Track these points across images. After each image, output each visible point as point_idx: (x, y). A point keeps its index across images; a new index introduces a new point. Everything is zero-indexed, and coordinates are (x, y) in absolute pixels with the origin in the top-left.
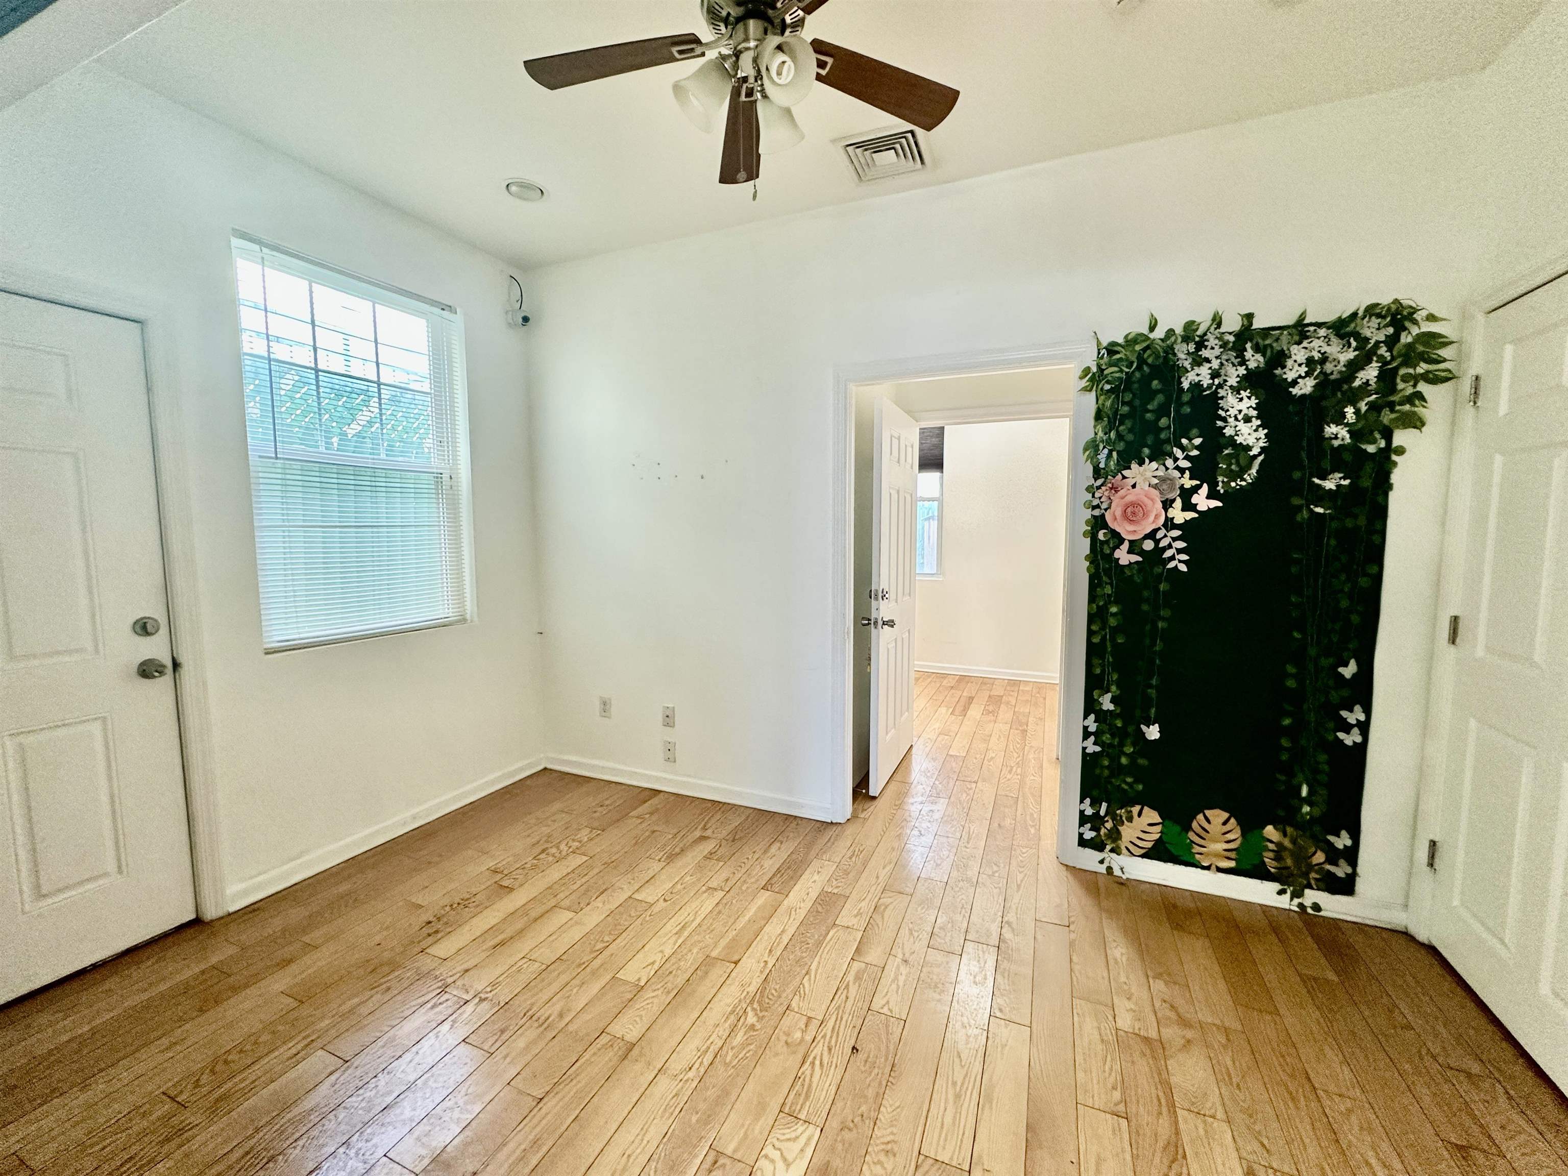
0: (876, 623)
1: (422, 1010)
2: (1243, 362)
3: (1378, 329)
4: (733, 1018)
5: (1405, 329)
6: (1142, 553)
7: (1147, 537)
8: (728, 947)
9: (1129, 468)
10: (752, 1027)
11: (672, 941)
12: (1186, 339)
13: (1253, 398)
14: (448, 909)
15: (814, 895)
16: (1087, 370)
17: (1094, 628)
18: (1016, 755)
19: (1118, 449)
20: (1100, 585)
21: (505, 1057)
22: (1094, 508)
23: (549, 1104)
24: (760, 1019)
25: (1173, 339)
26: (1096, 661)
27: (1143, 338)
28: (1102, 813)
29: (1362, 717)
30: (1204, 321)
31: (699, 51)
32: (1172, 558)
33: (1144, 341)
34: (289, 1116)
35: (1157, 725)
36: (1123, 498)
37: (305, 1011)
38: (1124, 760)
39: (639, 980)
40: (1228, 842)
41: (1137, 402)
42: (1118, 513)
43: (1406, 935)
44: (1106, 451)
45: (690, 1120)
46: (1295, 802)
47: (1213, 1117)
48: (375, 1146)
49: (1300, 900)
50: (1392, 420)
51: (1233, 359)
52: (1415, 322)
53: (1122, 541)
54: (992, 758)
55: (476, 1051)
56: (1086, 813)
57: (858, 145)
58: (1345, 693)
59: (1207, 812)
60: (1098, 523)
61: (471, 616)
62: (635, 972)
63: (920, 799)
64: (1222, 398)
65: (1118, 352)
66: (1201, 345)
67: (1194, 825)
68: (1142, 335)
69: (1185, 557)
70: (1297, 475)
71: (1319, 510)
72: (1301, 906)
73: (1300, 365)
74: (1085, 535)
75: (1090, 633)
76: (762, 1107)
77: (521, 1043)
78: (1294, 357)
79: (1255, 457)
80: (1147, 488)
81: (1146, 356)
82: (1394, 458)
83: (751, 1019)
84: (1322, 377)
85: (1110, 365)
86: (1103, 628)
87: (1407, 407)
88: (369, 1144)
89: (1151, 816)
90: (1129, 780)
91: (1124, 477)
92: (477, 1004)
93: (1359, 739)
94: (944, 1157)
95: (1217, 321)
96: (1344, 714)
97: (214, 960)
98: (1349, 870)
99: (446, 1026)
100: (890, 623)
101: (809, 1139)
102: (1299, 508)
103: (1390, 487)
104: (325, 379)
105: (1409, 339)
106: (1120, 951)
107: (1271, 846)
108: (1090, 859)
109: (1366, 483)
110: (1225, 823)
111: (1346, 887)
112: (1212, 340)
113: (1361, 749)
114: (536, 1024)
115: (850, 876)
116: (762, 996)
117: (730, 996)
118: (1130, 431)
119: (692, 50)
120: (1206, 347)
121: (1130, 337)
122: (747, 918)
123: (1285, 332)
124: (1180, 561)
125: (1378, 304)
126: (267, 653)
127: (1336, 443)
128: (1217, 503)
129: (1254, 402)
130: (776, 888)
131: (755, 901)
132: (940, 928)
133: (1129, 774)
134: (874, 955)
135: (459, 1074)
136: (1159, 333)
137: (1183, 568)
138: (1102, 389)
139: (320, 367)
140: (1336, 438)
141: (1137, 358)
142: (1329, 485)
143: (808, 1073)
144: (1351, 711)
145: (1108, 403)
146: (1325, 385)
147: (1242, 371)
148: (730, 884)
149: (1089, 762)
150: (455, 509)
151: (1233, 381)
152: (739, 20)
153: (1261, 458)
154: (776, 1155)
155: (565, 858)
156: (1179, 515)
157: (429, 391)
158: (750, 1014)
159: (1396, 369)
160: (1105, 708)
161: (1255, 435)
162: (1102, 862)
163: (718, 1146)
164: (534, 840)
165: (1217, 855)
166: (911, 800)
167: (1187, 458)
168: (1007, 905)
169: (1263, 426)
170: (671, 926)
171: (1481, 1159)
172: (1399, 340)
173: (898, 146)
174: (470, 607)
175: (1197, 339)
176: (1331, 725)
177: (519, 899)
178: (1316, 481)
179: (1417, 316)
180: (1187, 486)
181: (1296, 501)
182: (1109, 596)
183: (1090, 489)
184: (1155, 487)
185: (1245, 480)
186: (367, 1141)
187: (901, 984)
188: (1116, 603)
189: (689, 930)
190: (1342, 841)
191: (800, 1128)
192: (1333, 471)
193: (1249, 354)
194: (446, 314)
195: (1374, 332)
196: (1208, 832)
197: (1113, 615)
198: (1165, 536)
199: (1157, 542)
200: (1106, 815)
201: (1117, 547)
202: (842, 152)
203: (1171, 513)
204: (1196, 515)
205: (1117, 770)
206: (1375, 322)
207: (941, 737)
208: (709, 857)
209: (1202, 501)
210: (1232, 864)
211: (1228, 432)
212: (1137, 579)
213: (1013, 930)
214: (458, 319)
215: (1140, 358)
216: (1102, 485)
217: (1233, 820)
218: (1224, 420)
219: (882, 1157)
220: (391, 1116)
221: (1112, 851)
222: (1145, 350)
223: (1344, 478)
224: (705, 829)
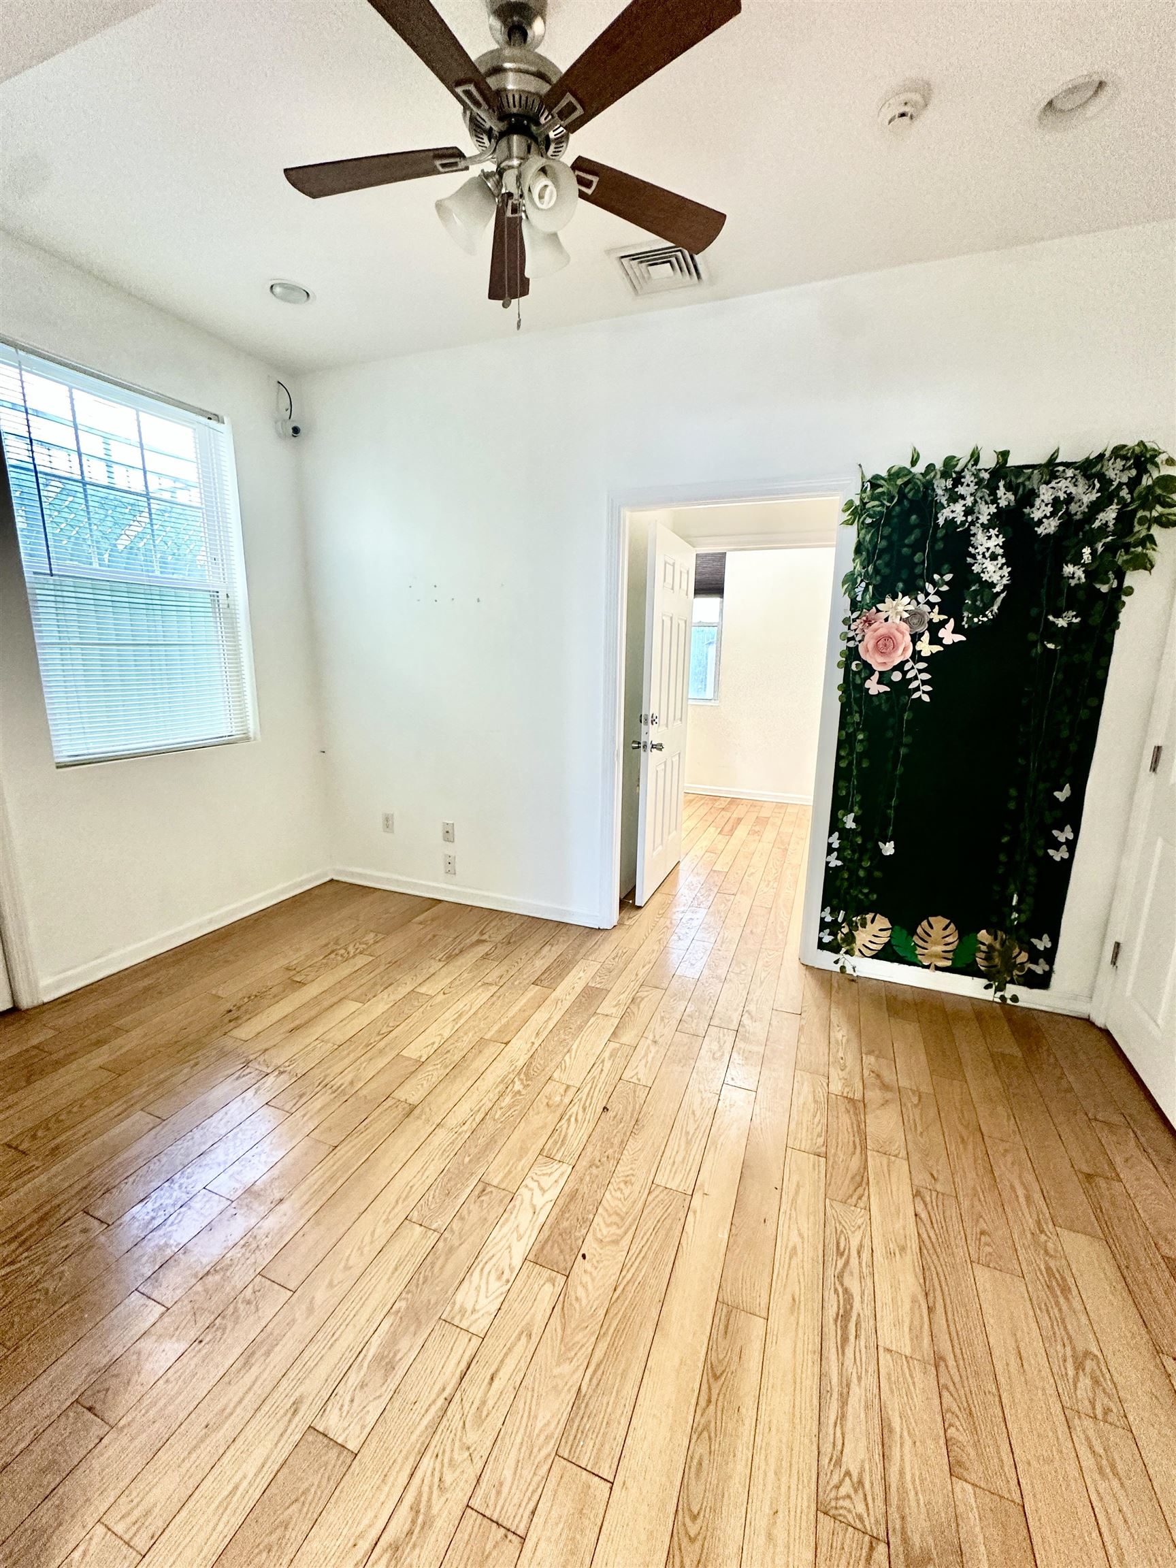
0: (645, 746)
1: (229, 1080)
2: (995, 501)
3: (1122, 471)
4: (502, 1087)
5: (1147, 471)
6: (890, 683)
7: (895, 668)
8: (499, 1031)
9: (884, 602)
10: (519, 1092)
11: (450, 1026)
12: (945, 475)
13: (1001, 536)
14: (246, 1000)
15: (579, 989)
16: (850, 503)
17: (843, 753)
18: (774, 871)
19: (874, 582)
20: (851, 713)
21: (304, 1116)
22: (849, 639)
23: (342, 1152)
24: (526, 1086)
25: (932, 474)
26: (842, 784)
27: (906, 472)
28: (840, 920)
29: (1071, 837)
30: (963, 455)
31: (462, 164)
32: (917, 689)
33: (906, 475)
34: (118, 1160)
35: (892, 842)
36: (875, 630)
37: (123, 1081)
38: (862, 873)
39: (421, 1057)
40: (946, 945)
41: (895, 537)
42: (871, 646)
43: (1088, 1022)
44: (863, 584)
45: (463, 1161)
46: (1006, 910)
47: (896, 1156)
48: (196, 1181)
49: (1002, 993)
50: (1125, 562)
51: (987, 497)
52: (1157, 466)
53: (872, 672)
54: (752, 874)
55: (278, 1112)
56: (826, 920)
57: (633, 257)
58: (1058, 814)
59: (930, 919)
60: (852, 654)
61: (255, 733)
62: (415, 1051)
63: (682, 909)
64: (974, 535)
65: (882, 486)
66: (958, 482)
67: (919, 930)
68: (902, 469)
69: (928, 688)
70: (1034, 612)
71: (1051, 646)
72: (1003, 998)
73: (1046, 505)
74: (839, 665)
75: (839, 758)
76: (523, 1151)
77: (318, 1104)
78: (1042, 497)
79: (998, 594)
80: (898, 621)
81: (907, 490)
82: (1124, 598)
83: (518, 1086)
84: (1066, 517)
85: (873, 498)
86: (850, 753)
87: (1139, 549)
88: (190, 1180)
89: (882, 922)
90: (866, 891)
91: (878, 611)
92: (277, 1076)
93: (1066, 856)
94: (673, 1185)
95: (975, 457)
96: (1055, 833)
97: (35, 1042)
98: (1047, 968)
99: (250, 1093)
100: (659, 747)
101: (562, 1174)
102: (1034, 644)
103: (1118, 625)
104: (93, 493)
105: (1150, 482)
106: (841, 1033)
107: (983, 948)
108: (827, 960)
109: (1096, 620)
110: (945, 929)
111: (1042, 982)
112: (968, 477)
113: (1067, 864)
114: (330, 1091)
115: (613, 973)
116: (528, 1070)
117: (500, 1069)
118: (887, 565)
119: (455, 164)
120: (962, 484)
121: (893, 471)
122: (518, 1008)
123: (1036, 472)
124: (924, 692)
125: (1125, 446)
126: (58, 767)
127: (1073, 583)
128: (960, 638)
129: (1001, 540)
130: (546, 983)
131: (526, 993)
132: (689, 1016)
133: (866, 886)
134: (627, 1037)
135: (264, 1129)
136: (919, 469)
137: (926, 698)
138: (863, 523)
139: (87, 479)
140: (1073, 578)
141: (899, 493)
142: (1061, 623)
143: (565, 1126)
144: (1062, 830)
145: (868, 538)
146: (1068, 524)
147: (993, 509)
148: (503, 980)
149: (831, 875)
150: (233, 628)
151: (984, 519)
152: (503, 134)
153: (1003, 595)
154: (532, 1185)
155: (354, 957)
156: (926, 648)
157: (199, 505)
158: (517, 1082)
159: (1135, 511)
160: (848, 826)
161: (1000, 572)
162: (836, 962)
163: (486, 1179)
164: (324, 942)
165: (936, 956)
166: (674, 910)
167: (938, 593)
168: (749, 998)
169: (1007, 564)
170: (449, 1015)
171: (1103, 1184)
172: (1140, 483)
173: (673, 260)
174: (252, 726)
175: (954, 475)
176: (1041, 842)
177: (312, 990)
178: (1051, 618)
179: (1160, 459)
180: (936, 620)
181: (1032, 637)
182: (858, 724)
183: (846, 621)
184: (905, 621)
185: (986, 616)
186: (188, 1178)
187: (650, 1059)
188: (863, 730)
189: (467, 1017)
190: (1043, 944)
191: (556, 1165)
192: (1067, 609)
193: (1001, 492)
194: (213, 423)
195: (1116, 473)
196: (930, 936)
197: (861, 741)
198: (913, 668)
199: (904, 673)
200: (843, 922)
201: (868, 678)
202: (616, 263)
203: (919, 646)
204: (942, 649)
205: (855, 882)
206: (1120, 463)
207: (708, 854)
208: (486, 956)
209: (948, 635)
210: (949, 963)
211: (976, 569)
212: (884, 707)
213: (752, 1018)
214: (225, 428)
215: (901, 491)
216: (858, 618)
217: (952, 926)
218: (974, 556)
219: (622, 1186)
220: (207, 1159)
221: (846, 953)
222: (906, 484)
223: (1076, 617)
224: (482, 933)
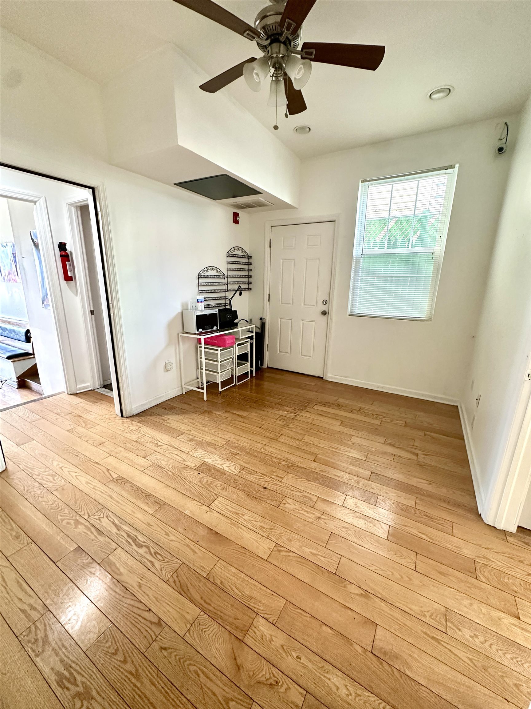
76: (248, 463)
94: (216, 502)
101: (234, 472)
143: (258, 475)
154: (232, 465)
191: (238, 470)
219: (222, 487)
